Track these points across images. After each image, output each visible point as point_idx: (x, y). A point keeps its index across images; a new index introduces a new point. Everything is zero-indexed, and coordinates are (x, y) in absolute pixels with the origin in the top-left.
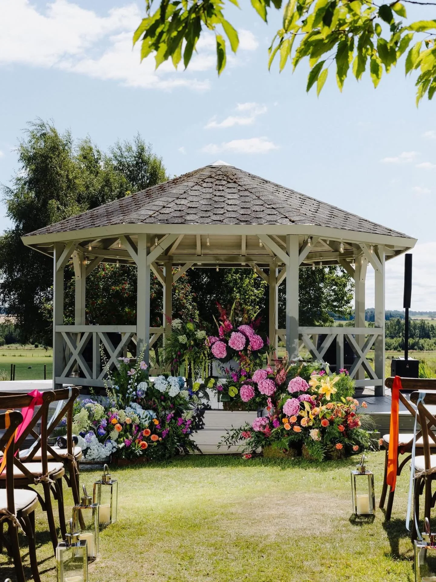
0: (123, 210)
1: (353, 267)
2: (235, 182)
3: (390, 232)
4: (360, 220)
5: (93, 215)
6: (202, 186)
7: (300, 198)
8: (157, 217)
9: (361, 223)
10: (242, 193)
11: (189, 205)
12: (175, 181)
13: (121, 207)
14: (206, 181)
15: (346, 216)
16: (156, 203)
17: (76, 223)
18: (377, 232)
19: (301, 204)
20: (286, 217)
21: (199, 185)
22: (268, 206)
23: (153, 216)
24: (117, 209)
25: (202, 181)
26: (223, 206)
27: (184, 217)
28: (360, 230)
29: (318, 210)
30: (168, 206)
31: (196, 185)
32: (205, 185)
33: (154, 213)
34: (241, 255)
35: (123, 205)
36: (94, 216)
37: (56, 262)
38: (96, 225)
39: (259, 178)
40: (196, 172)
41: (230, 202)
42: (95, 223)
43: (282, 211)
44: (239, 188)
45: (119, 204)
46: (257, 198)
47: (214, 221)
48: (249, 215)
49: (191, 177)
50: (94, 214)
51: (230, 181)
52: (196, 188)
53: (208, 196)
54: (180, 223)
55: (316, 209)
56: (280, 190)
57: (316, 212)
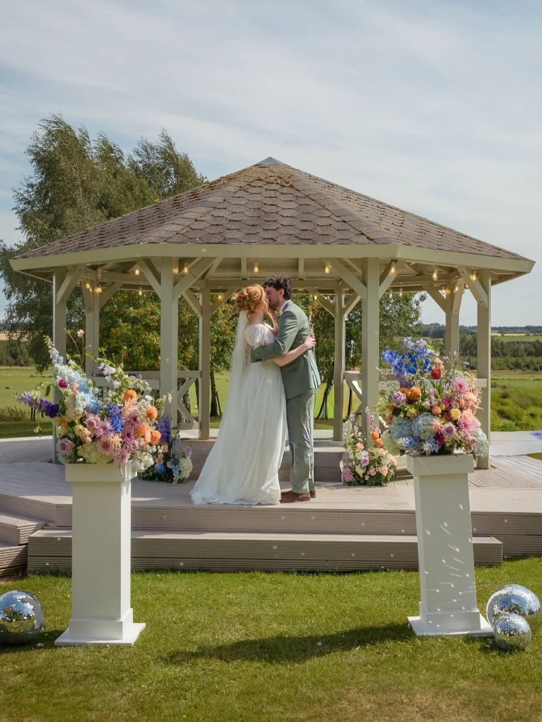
0: (142, 224)
1: (443, 295)
2: (291, 186)
3: (499, 252)
4: (459, 236)
5: (104, 231)
6: (248, 192)
7: (378, 207)
8: (187, 235)
9: (460, 240)
10: (301, 201)
11: (229, 217)
12: (212, 186)
13: (139, 220)
14: (253, 184)
15: (440, 231)
16: (186, 215)
17: (81, 242)
18: (484, 253)
19: (381, 216)
20: (363, 234)
21: (243, 190)
22: (337, 219)
23: (181, 232)
24: (135, 223)
25: (248, 185)
26: (275, 219)
27: (222, 234)
28: (462, 250)
29: (403, 223)
30: (202, 219)
31: (240, 190)
32: (251, 190)
33: (183, 229)
34: (297, 279)
35: (143, 218)
36: (104, 233)
37: (57, 292)
38: (105, 246)
39: (322, 180)
40: (239, 173)
41: (285, 213)
42: (104, 242)
43: (356, 225)
44: (297, 194)
45: (138, 216)
46: (321, 207)
47: (264, 239)
48: (311, 231)
49: (233, 180)
50: (105, 229)
51: (285, 185)
52: (240, 194)
53: (256, 205)
54: (218, 243)
55: (401, 222)
56: (352, 196)
57: (401, 226)
